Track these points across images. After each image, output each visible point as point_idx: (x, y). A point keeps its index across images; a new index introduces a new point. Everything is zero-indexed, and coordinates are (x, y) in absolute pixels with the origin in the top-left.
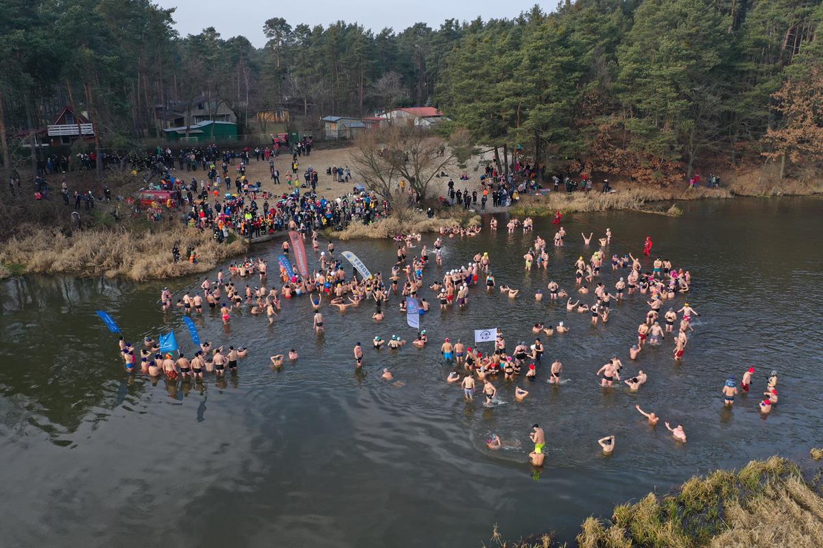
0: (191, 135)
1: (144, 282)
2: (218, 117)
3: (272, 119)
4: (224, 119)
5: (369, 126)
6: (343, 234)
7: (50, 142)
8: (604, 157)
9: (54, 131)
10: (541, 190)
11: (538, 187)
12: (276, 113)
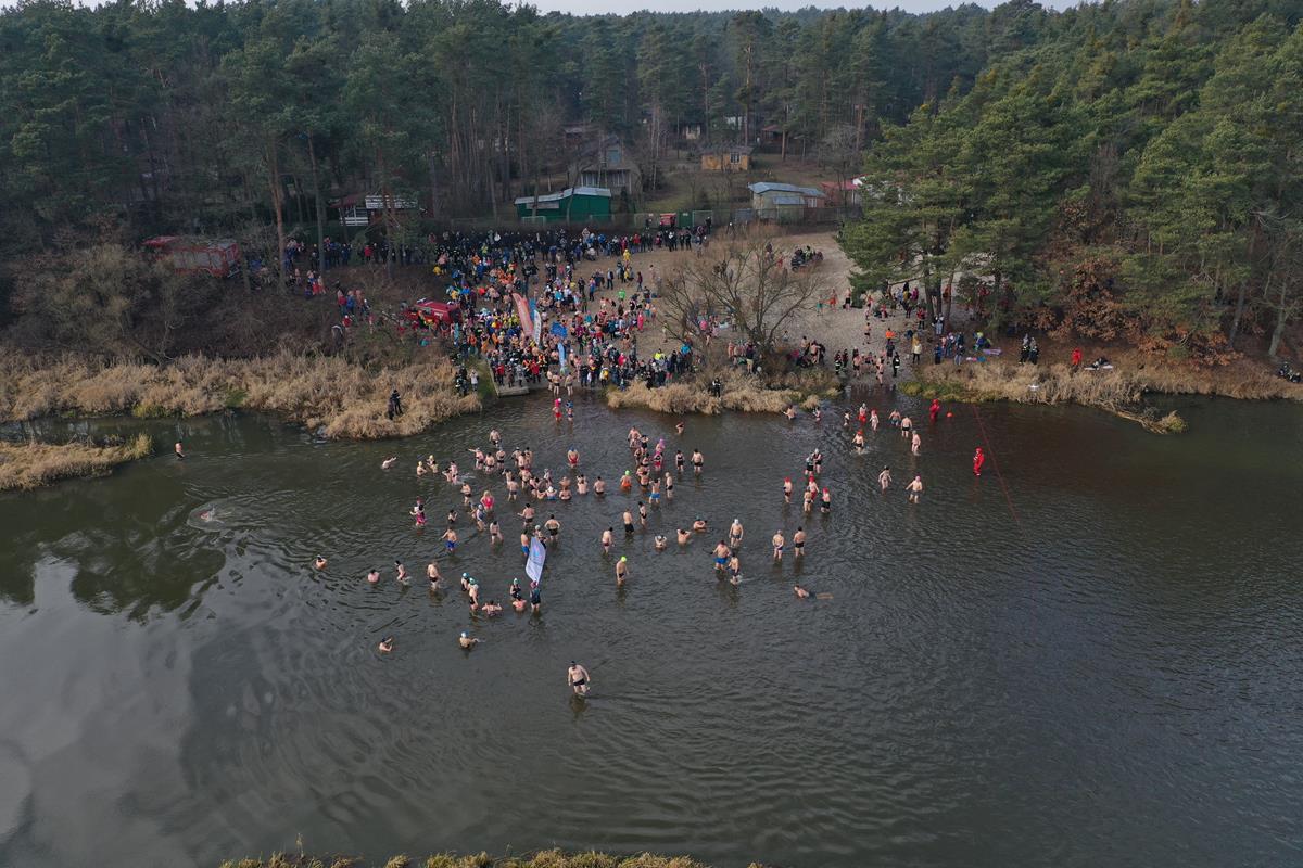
0: (539, 212)
2: (611, 173)
3: (719, 167)
4: (621, 176)
5: (813, 204)
6: (614, 398)
7: (369, 216)
8: (1088, 312)
9: (373, 203)
10: (986, 351)
11: (984, 345)
12: (727, 158)
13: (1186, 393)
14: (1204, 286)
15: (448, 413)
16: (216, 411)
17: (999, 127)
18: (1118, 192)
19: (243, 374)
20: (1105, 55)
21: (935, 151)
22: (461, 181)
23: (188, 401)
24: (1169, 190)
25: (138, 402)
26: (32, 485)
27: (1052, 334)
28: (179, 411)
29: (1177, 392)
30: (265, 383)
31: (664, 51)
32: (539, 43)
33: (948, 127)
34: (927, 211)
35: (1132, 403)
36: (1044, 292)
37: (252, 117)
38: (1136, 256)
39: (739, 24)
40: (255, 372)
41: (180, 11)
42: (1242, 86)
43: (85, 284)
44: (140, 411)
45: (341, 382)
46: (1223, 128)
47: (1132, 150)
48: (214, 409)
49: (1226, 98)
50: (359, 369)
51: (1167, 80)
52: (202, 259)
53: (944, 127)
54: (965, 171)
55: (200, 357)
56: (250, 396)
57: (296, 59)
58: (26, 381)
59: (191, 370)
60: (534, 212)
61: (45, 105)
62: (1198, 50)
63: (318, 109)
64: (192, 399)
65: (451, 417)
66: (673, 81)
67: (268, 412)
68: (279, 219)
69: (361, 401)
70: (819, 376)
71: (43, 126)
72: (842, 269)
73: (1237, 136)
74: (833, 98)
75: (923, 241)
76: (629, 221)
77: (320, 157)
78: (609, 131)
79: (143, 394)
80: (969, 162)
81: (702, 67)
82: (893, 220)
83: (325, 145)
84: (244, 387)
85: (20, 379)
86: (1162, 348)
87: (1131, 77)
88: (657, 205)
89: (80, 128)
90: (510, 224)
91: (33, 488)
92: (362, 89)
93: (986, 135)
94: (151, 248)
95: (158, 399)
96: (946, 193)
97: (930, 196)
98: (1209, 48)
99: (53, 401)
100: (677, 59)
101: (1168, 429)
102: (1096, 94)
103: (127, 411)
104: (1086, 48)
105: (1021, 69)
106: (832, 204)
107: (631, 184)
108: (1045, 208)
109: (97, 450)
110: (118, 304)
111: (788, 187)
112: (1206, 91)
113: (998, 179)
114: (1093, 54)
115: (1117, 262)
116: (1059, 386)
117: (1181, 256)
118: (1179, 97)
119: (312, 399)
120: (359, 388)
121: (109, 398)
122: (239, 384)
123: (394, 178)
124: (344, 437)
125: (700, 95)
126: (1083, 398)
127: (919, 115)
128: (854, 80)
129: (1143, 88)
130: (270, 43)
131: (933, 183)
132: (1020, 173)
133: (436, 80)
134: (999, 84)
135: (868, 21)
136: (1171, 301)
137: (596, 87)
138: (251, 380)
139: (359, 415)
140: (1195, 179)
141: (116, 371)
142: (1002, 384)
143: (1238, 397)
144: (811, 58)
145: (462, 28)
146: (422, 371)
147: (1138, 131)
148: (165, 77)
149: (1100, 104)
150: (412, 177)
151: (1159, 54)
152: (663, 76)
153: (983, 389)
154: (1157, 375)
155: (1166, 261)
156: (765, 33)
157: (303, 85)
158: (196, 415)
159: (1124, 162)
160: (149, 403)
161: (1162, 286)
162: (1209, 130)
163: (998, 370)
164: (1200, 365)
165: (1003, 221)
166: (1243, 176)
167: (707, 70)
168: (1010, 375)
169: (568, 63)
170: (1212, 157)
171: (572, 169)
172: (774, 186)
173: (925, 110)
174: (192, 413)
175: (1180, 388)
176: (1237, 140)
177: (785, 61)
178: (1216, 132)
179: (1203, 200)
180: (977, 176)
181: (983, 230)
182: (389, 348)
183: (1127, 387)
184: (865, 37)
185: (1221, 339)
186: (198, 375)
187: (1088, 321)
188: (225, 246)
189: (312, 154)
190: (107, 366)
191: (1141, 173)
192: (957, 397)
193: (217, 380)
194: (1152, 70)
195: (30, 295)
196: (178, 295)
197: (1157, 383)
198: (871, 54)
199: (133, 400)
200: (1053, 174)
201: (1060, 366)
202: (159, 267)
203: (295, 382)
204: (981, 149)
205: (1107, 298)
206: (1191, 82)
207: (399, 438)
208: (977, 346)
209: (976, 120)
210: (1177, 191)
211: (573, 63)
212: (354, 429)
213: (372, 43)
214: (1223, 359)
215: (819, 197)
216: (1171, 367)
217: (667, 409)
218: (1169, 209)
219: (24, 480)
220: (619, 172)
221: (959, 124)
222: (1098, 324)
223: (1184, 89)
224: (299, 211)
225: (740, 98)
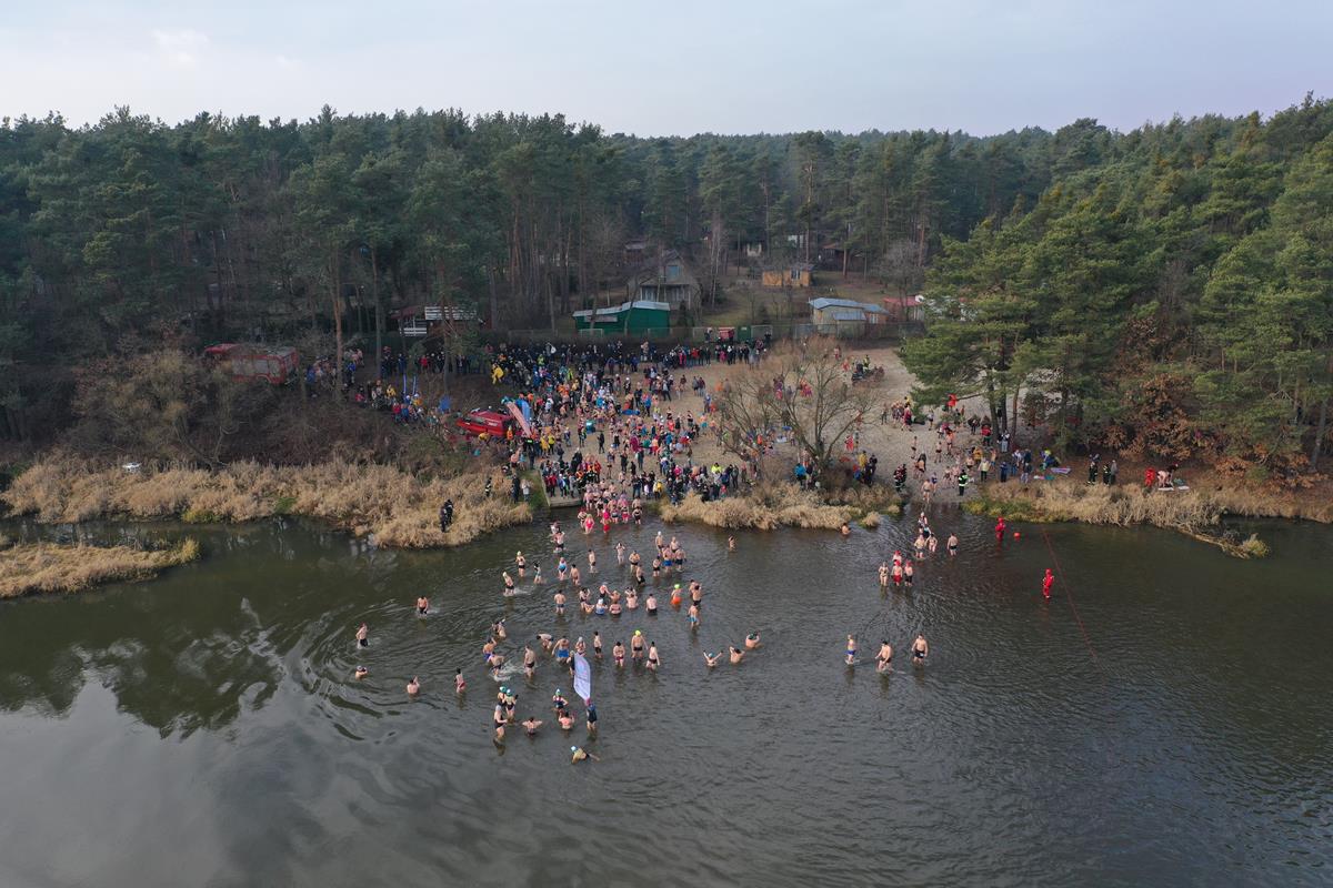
0: (597, 325)
1: (383, 549)
2: (671, 288)
3: (779, 283)
4: (680, 293)
5: (874, 320)
6: (668, 511)
7: (428, 326)
8: (1160, 430)
9: (431, 314)
10: (1054, 469)
11: (1052, 463)
12: (788, 275)
13: (1268, 516)
14: (1282, 405)
15: (498, 523)
16: (265, 517)
17: (1062, 242)
18: (1188, 308)
19: (295, 481)
20: (1171, 173)
21: (998, 265)
22: (521, 293)
23: (238, 507)
24: (1241, 307)
25: (188, 507)
26: (76, 588)
27: (1123, 453)
28: (228, 517)
29: (1258, 515)
30: (315, 489)
31: (727, 170)
32: (601, 160)
33: (1011, 243)
34: (991, 326)
35: (1210, 525)
36: (1113, 409)
37: (318, 228)
38: (1210, 373)
39: (801, 144)
40: (306, 479)
41: (254, 129)
42: (1314, 203)
43: (144, 389)
44: (189, 516)
45: (392, 490)
46: (1295, 244)
47: (1201, 266)
48: (263, 515)
49: (1297, 215)
50: (410, 478)
51: (1236, 198)
52: (261, 365)
53: (1007, 242)
54: (1029, 286)
55: (253, 462)
56: (300, 502)
57: (362, 174)
58: (80, 484)
59: (243, 476)
60: (592, 324)
61: (120, 215)
62: (1266, 168)
63: (382, 222)
64: (242, 505)
65: (501, 527)
66: (733, 199)
67: (317, 519)
68: (338, 327)
69: (409, 510)
70: (880, 492)
71: (116, 234)
72: (903, 383)
73: (1311, 252)
74: (895, 216)
75: (987, 357)
76: (687, 335)
77: (382, 268)
78: (669, 247)
79: (194, 499)
80: (1032, 277)
81: (763, 186)
82: (956, 335)
83: (388, 256)
84: (294, 493)
85: (74, 482)
86: (1241, 469)
87: (1198, 195)
88: (715, 320)
89: (150, 237)
90: (568, 336)
91: (77, 591)
92: (426, 203)
93: (1050, 250)
94: (210, 355)
95: (208, 504)
96: (1009, 308)
97: (993, 311)
98: (1279, 166)
99: (105, 503)
100: (739, 178)
101: (1249, 553)
102: (1163, 212)
103: (177, 515)
104: (1151, 167)
105: (1086, 187)
106: (894, 320)
107: (690, 299)
108: (1112, 323)
109: (144, 554)
110: (175, 408)
111: (849, 303)
112: (1277, 208)
113: (1063, 295)
114: (1158, 173)
115: (1190, 378)
116: (1132, 506)
117: (1257, 374)
118: (1249, 215)
119: (362, 507)
120: (408, 497)
121: (160, 501)
122: (289, 490)
123: (453, 288)
124: (391, 545)
125: (761, 213)
126: (1157, 519)
127: (980, 232)
128: (916, 198)
129: (1211, 206)
130: (337, 158)
131: (996, 298)
132: (1086, 288)
133: (499, 195)
134: (1064, 201)
135: (929, 143)
136: (1248, 420)
137: (658, 203)
138: (301, 486)
139: (408, 524)
140: (1268, 296)
141: (169, 475)
142: (1071, 503)
143: (1324, 521)
144: (873, 177)
145: (526, 145)
146: (474, 480)
147: (1208, 248)
148: (236, 191)
149: (1167, 221)
150: (471, 288)
151: (1226, 172)
152: (724, 194)
153: (1051, 508)
154: (1236, 497)
155: (1240, 379)
156: (827, 153)
157: (369, 198)
158: (245, 520)
159: (1194, 278)
160: (199, 508)
161: (1238, 405)
162: (1281, 247)
163: (1067, 490)
164: (1282, 487)
165: (1069, 336)
166: (1319, 292)
167: (769, 189)
168: (1080, 495)
169: (629, 183)
170: (1285, 274)
171: (631, 284)
172: (835, 301)
173: (987, 226)
174: (241, 518)
175: (1261, 511)
176: (1311, 256)
177: (847, 180)
178: (1288, 248)
179: (1277, 317)
180: (1040, 291)
181: (1048, 346)
182: (441, 458)
183: (1204, 509)
184: (927, 157)
185: (1302, 460)
186: (249, 481)
187: (1161, 440)
188: (284, 354)
189: (374, 266)
190: (161, 470)
191: (1212, 288)
192: (1024, 517)
193: (268, 486)
194: (1220, 188)
195: (90, 398)
196: (236, 401)
197: (1237, 506)
198: (933, 173)
199: (183, 504)
200: (1119, 289)
201: (1133, 486)
202: (217, 373)
203: (345, 490)
204: (1045, 267)
205: (1181, 417)
206: (1261, 200)
207: (447, 548)
208: (1045, 464)
209: (1038, 236)
210: (1250, 307)
211: (635, 181)
212: (401, 538)
213: (437, 160)
214: (1306, 481)
215: (880, 313)
216: (1251, 489)
217: (722, 523)
218: (1242, 325)
219: (70, 582)
220: (679, 287)
221: (1023, 240)
222: (1172, 442)
223: (1254, 207)
224: (360, 321)
225: (802, 216)
